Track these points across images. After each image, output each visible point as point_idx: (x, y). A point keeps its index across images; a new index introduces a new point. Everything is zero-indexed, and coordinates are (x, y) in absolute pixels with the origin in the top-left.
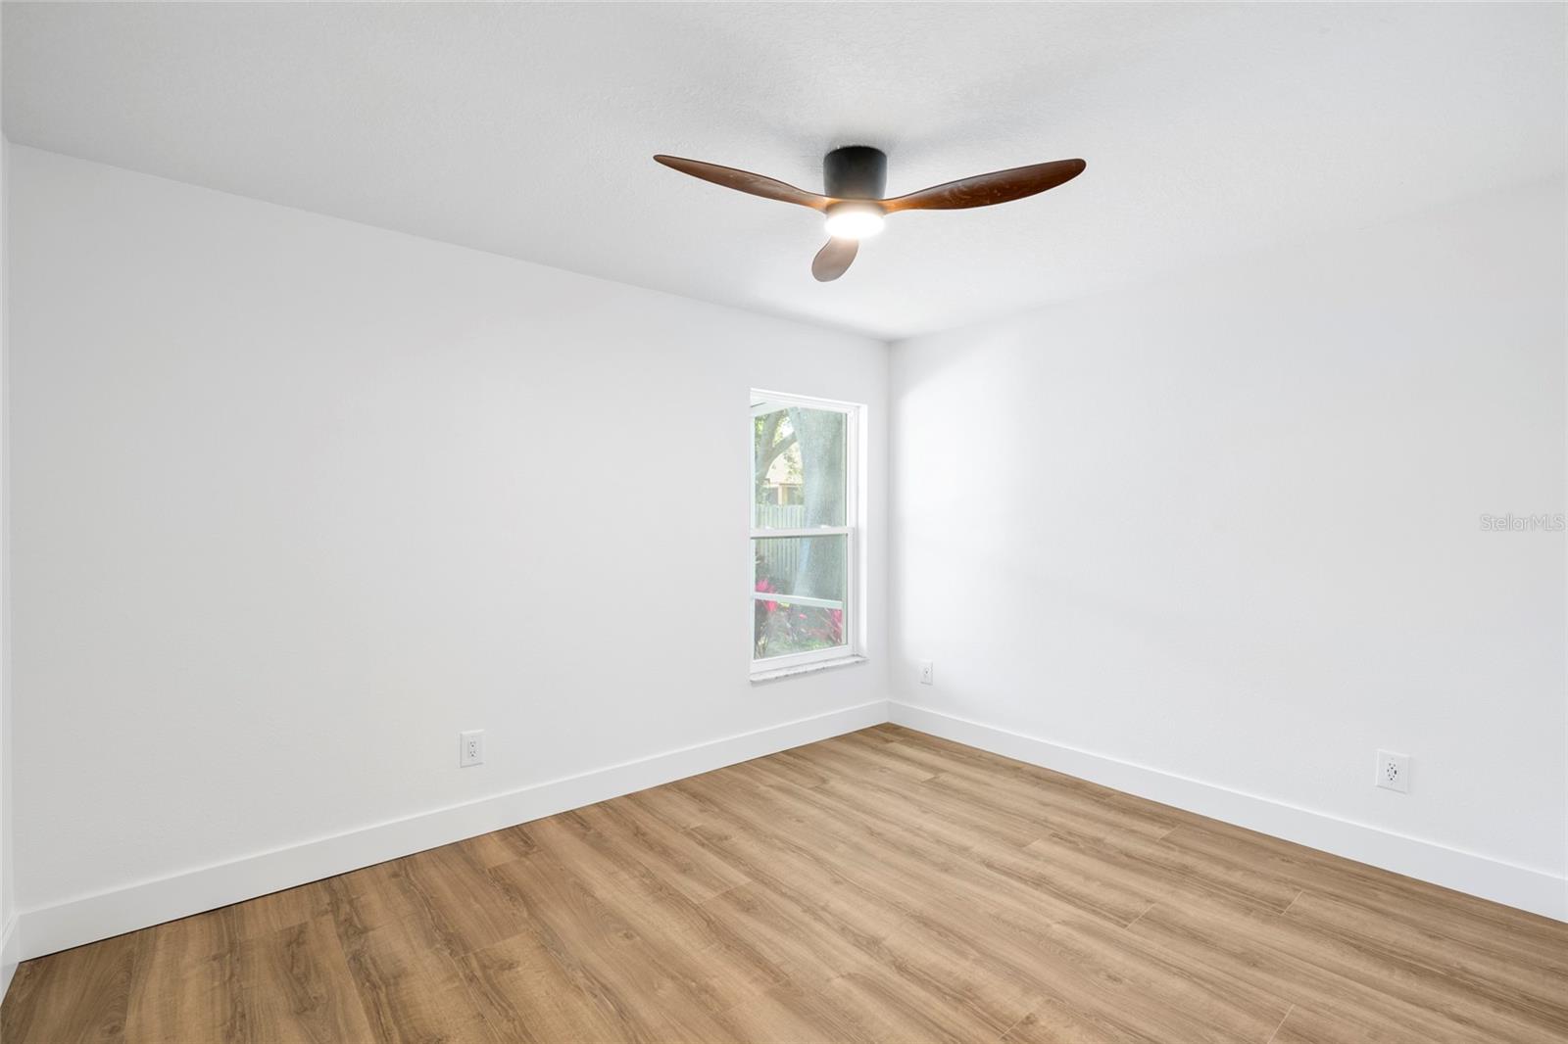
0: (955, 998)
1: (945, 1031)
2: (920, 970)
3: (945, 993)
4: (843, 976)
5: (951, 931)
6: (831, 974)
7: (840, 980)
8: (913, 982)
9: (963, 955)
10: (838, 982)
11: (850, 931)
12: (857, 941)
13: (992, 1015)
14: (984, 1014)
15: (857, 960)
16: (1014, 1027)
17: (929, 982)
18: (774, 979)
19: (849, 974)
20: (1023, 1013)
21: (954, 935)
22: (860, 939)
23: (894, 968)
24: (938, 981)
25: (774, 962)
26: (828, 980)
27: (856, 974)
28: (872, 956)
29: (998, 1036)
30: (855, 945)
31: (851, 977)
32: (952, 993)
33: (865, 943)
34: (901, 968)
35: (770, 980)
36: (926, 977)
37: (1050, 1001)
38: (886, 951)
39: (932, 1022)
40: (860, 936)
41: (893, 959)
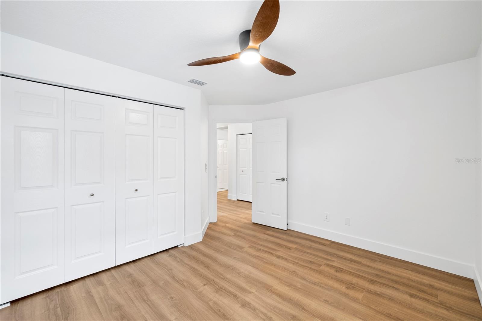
0: (222, 289)
1: (227, 281)
2: (230, 296)
3: (224, 290)
4: (253, 293)
5: (216, 312)
6: (256, 293)
7: (253, 291)
8: (233, 292)
9: (215, 303)
10: (254, 291)
11: (252, 310)
12: (249, 306)
13: (214, 285)
14: (216, 285)
15: (249, 298)
16: (209, 283)
17: (228, 293)
18: (272, 290)
19: (251, 293)
20: (206, 287)
21: (214, 311)
22: (248, 306)
23: (238, 296)
24: (225, 293)
25: (274, 295)
26: (256, 291)
27: (249, 293)
28: (244, 300)
29: (215, 281)
30: (250, 303)
31: (250, 293)
32: (222, 290)
33: (247, 305)
34: (235, 296)
35: (273, 290)
36: (228, 294)
37: (196, 290)
38: (240, 302)
39: (229, 283)
40: (248, 308)
41: (238, 299)
